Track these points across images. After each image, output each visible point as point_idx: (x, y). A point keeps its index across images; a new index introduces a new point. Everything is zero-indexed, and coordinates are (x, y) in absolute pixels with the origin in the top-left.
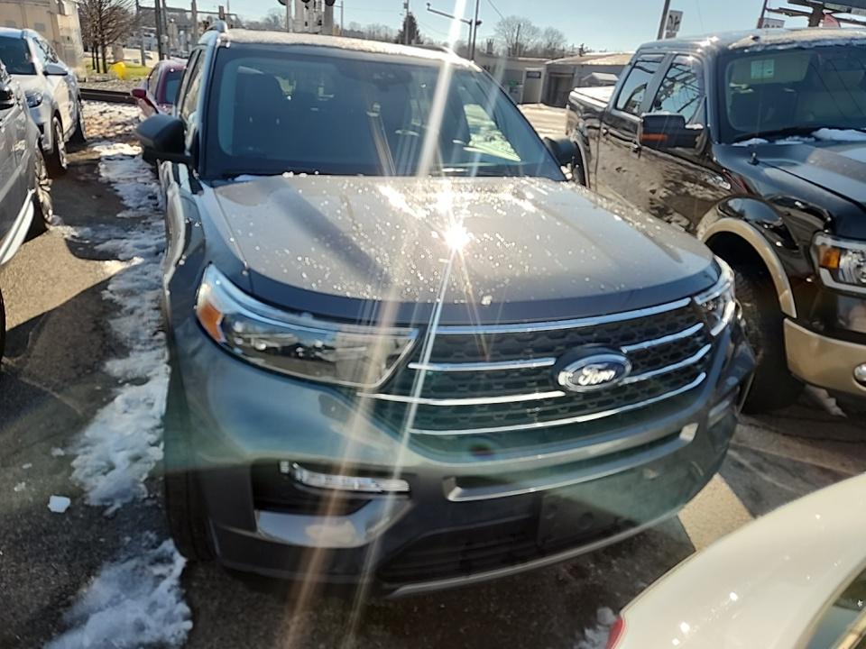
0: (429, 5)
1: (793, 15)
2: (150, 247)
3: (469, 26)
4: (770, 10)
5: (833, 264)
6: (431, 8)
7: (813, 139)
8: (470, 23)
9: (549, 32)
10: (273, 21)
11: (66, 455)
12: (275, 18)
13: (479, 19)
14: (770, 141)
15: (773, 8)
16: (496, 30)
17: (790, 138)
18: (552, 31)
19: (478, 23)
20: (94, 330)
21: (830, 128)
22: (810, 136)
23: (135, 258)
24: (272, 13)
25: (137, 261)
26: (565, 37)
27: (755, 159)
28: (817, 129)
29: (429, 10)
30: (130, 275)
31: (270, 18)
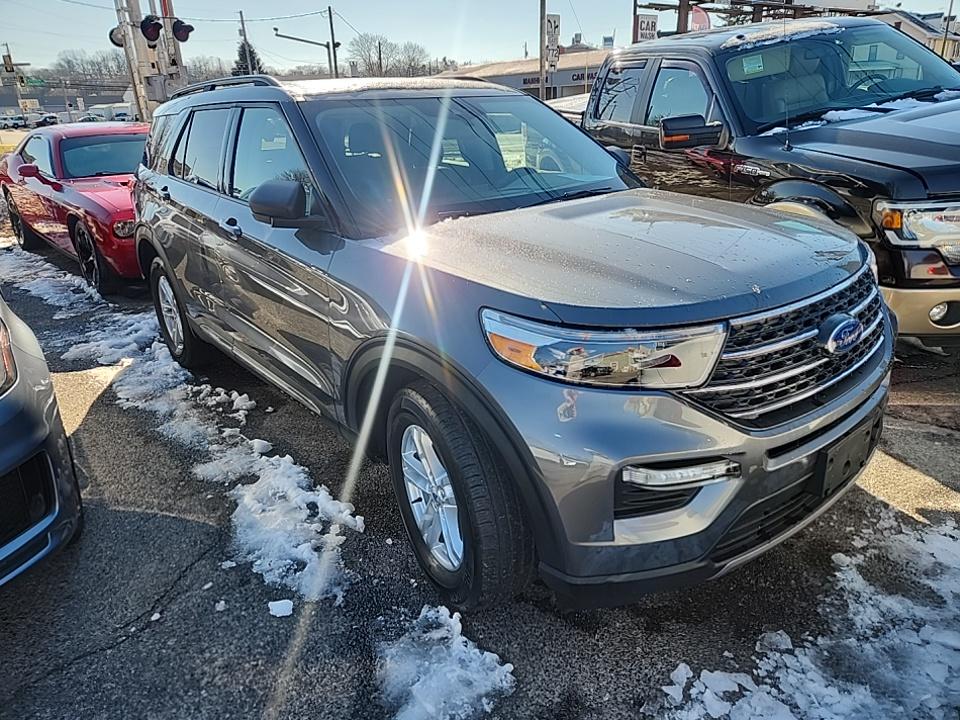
0: (276, 29)
1: (661, 10)
2: (129, 344)
3: (326, 49)
4: (641, 6)
5: (896, 225)
6: (279, 33)
7: (825, 122)
8: (328, 46)
9: (409, 48)
10: (66, 66)
11: (238, 565)
12: (69, 62)
13: (336, 41)
14: (791, 129)
15: (644, 4)
16: (349, 51)
17: (806, 123)
18: (411, 47)
19: (336, 45)
20: (146, 443)
21: (837, 110)
22: (822, 120)
23: (123, 360)
24: (63, 57)
25: (128, 362)
26: (427, 51)
27: (789, 146)
28: (826, 112)
29: (277, 35)
30: (133, 379)
31: (63, 63)
